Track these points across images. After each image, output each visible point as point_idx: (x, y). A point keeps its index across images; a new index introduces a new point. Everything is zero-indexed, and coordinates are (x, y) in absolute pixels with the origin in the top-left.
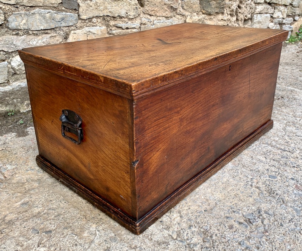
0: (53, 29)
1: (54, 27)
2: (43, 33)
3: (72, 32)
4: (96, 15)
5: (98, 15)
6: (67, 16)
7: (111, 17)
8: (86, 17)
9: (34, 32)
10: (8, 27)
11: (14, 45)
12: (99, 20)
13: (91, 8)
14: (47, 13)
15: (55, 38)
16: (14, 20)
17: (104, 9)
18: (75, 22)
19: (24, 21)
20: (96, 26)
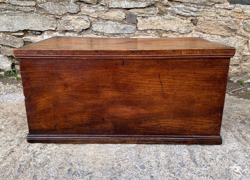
0: (119, 34)
1: (119, 33)
2: (112, 36)
4: (151, 28)
5: (153, 29)
6: (127, 27)
7: (163, 31)
8: (142, 29)
9: (107, 35)
10: (92, 30)
12: (153, 32)
13: (147, 23)
14: (115, 24)
16: (96, 26)
17: (157, 25)
18: (133, 31)
19: (101, 28)
20: (150, 35)
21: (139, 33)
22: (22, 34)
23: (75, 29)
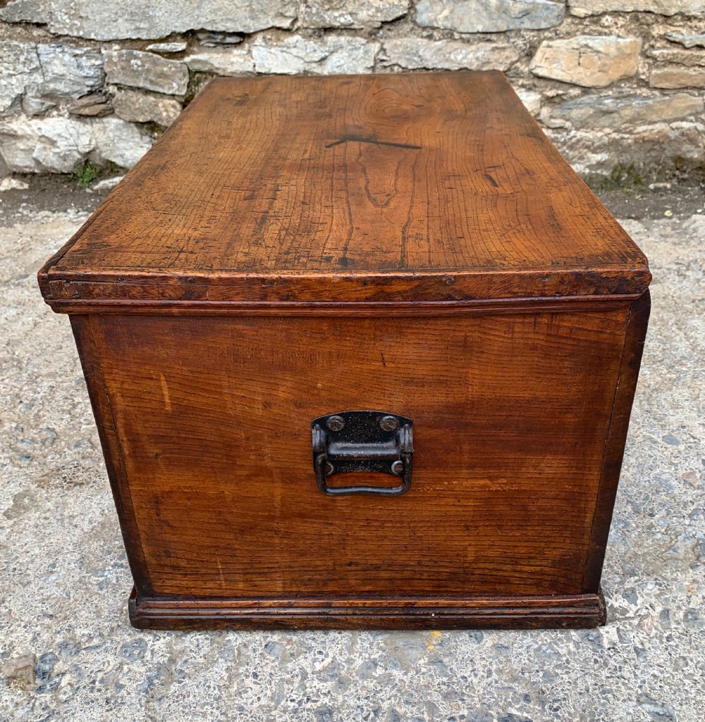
0: (504, 32)
1: (505, 29)
2: (480, 40)
3: (545, 43)
4: (614, 8)
5: (621, 9)
6: (535, 8)
7: (656, 14)
8: (586, 12)
9: (464, 36)
10: (414, 22)
11: (420, 56)
12: (621, 21)
15: (502, 53)
16: (427, 9)
18: (555, 22)
19: (446, 12)
20: (610, 34)
21: (573, 28)
22: (181, 46)
23: (356, 22)
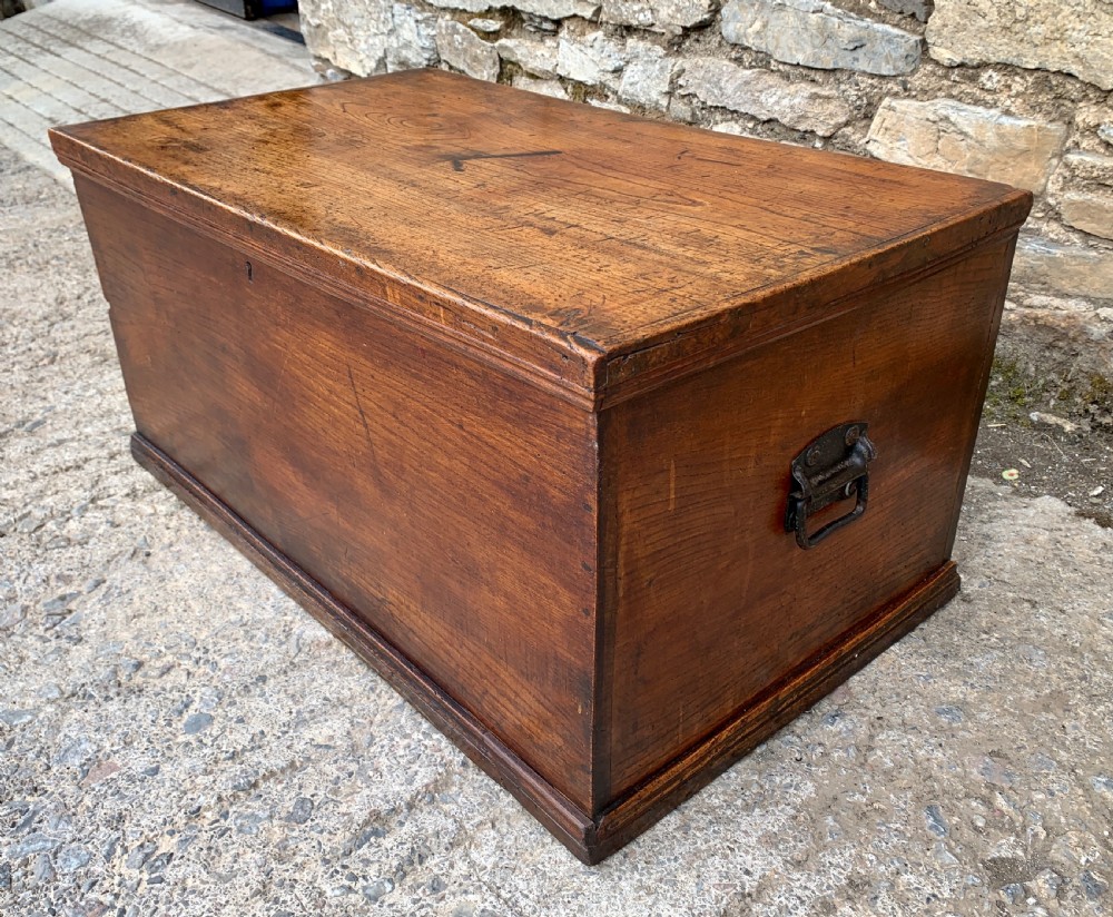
0: (833, 71)
1: (831, 66)
2: (804, 78)
3: (886, 101)
4: (1002, 57)
6: (872, 36)
7: (1084, 82)
8: (951, 55)
9: (781, 67)
10: (722, 35)
13: (983, 23)
14: (814, 12)
15: (826, 106)
16: (735, 15)
17: (1047, 41)
18: (903, 67)
19: (757, 26)
20: (994, 105)
21: (934, 83)
22: (494, 25)
23: (657, 23)
